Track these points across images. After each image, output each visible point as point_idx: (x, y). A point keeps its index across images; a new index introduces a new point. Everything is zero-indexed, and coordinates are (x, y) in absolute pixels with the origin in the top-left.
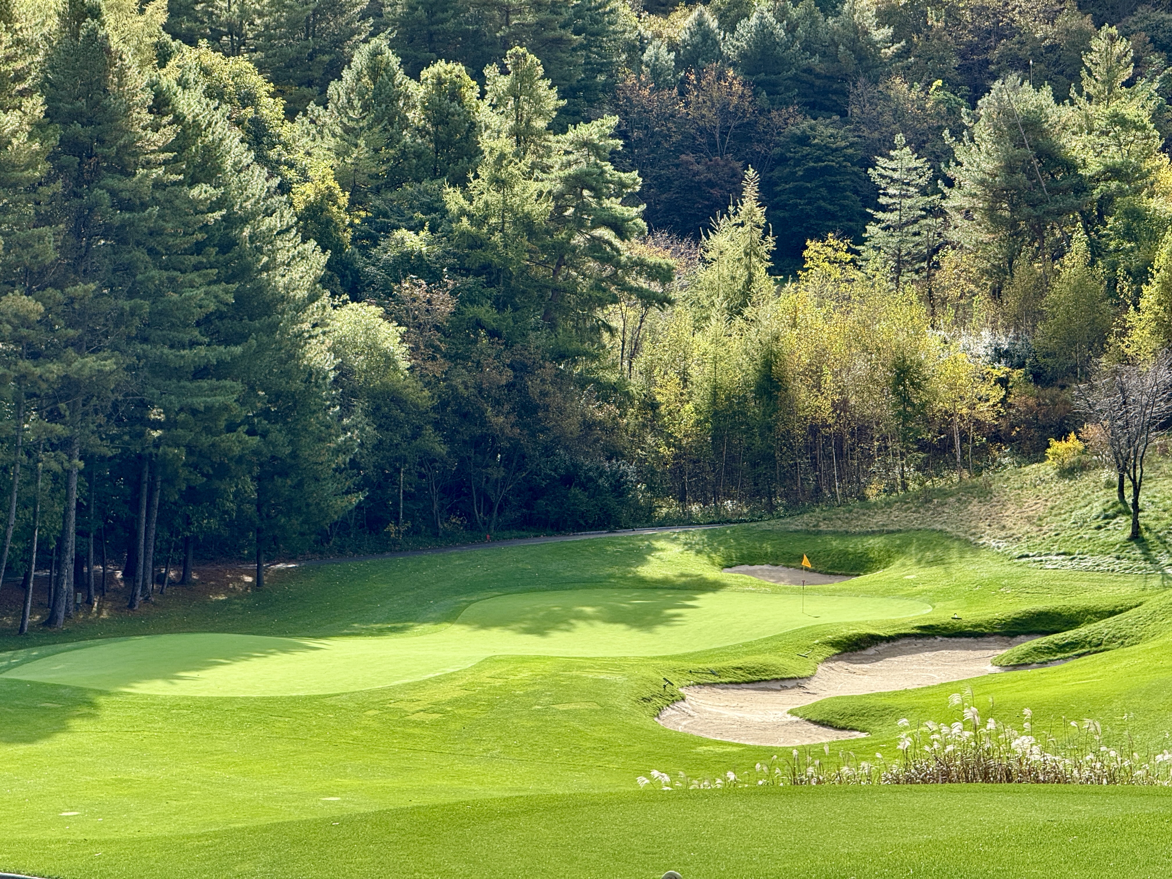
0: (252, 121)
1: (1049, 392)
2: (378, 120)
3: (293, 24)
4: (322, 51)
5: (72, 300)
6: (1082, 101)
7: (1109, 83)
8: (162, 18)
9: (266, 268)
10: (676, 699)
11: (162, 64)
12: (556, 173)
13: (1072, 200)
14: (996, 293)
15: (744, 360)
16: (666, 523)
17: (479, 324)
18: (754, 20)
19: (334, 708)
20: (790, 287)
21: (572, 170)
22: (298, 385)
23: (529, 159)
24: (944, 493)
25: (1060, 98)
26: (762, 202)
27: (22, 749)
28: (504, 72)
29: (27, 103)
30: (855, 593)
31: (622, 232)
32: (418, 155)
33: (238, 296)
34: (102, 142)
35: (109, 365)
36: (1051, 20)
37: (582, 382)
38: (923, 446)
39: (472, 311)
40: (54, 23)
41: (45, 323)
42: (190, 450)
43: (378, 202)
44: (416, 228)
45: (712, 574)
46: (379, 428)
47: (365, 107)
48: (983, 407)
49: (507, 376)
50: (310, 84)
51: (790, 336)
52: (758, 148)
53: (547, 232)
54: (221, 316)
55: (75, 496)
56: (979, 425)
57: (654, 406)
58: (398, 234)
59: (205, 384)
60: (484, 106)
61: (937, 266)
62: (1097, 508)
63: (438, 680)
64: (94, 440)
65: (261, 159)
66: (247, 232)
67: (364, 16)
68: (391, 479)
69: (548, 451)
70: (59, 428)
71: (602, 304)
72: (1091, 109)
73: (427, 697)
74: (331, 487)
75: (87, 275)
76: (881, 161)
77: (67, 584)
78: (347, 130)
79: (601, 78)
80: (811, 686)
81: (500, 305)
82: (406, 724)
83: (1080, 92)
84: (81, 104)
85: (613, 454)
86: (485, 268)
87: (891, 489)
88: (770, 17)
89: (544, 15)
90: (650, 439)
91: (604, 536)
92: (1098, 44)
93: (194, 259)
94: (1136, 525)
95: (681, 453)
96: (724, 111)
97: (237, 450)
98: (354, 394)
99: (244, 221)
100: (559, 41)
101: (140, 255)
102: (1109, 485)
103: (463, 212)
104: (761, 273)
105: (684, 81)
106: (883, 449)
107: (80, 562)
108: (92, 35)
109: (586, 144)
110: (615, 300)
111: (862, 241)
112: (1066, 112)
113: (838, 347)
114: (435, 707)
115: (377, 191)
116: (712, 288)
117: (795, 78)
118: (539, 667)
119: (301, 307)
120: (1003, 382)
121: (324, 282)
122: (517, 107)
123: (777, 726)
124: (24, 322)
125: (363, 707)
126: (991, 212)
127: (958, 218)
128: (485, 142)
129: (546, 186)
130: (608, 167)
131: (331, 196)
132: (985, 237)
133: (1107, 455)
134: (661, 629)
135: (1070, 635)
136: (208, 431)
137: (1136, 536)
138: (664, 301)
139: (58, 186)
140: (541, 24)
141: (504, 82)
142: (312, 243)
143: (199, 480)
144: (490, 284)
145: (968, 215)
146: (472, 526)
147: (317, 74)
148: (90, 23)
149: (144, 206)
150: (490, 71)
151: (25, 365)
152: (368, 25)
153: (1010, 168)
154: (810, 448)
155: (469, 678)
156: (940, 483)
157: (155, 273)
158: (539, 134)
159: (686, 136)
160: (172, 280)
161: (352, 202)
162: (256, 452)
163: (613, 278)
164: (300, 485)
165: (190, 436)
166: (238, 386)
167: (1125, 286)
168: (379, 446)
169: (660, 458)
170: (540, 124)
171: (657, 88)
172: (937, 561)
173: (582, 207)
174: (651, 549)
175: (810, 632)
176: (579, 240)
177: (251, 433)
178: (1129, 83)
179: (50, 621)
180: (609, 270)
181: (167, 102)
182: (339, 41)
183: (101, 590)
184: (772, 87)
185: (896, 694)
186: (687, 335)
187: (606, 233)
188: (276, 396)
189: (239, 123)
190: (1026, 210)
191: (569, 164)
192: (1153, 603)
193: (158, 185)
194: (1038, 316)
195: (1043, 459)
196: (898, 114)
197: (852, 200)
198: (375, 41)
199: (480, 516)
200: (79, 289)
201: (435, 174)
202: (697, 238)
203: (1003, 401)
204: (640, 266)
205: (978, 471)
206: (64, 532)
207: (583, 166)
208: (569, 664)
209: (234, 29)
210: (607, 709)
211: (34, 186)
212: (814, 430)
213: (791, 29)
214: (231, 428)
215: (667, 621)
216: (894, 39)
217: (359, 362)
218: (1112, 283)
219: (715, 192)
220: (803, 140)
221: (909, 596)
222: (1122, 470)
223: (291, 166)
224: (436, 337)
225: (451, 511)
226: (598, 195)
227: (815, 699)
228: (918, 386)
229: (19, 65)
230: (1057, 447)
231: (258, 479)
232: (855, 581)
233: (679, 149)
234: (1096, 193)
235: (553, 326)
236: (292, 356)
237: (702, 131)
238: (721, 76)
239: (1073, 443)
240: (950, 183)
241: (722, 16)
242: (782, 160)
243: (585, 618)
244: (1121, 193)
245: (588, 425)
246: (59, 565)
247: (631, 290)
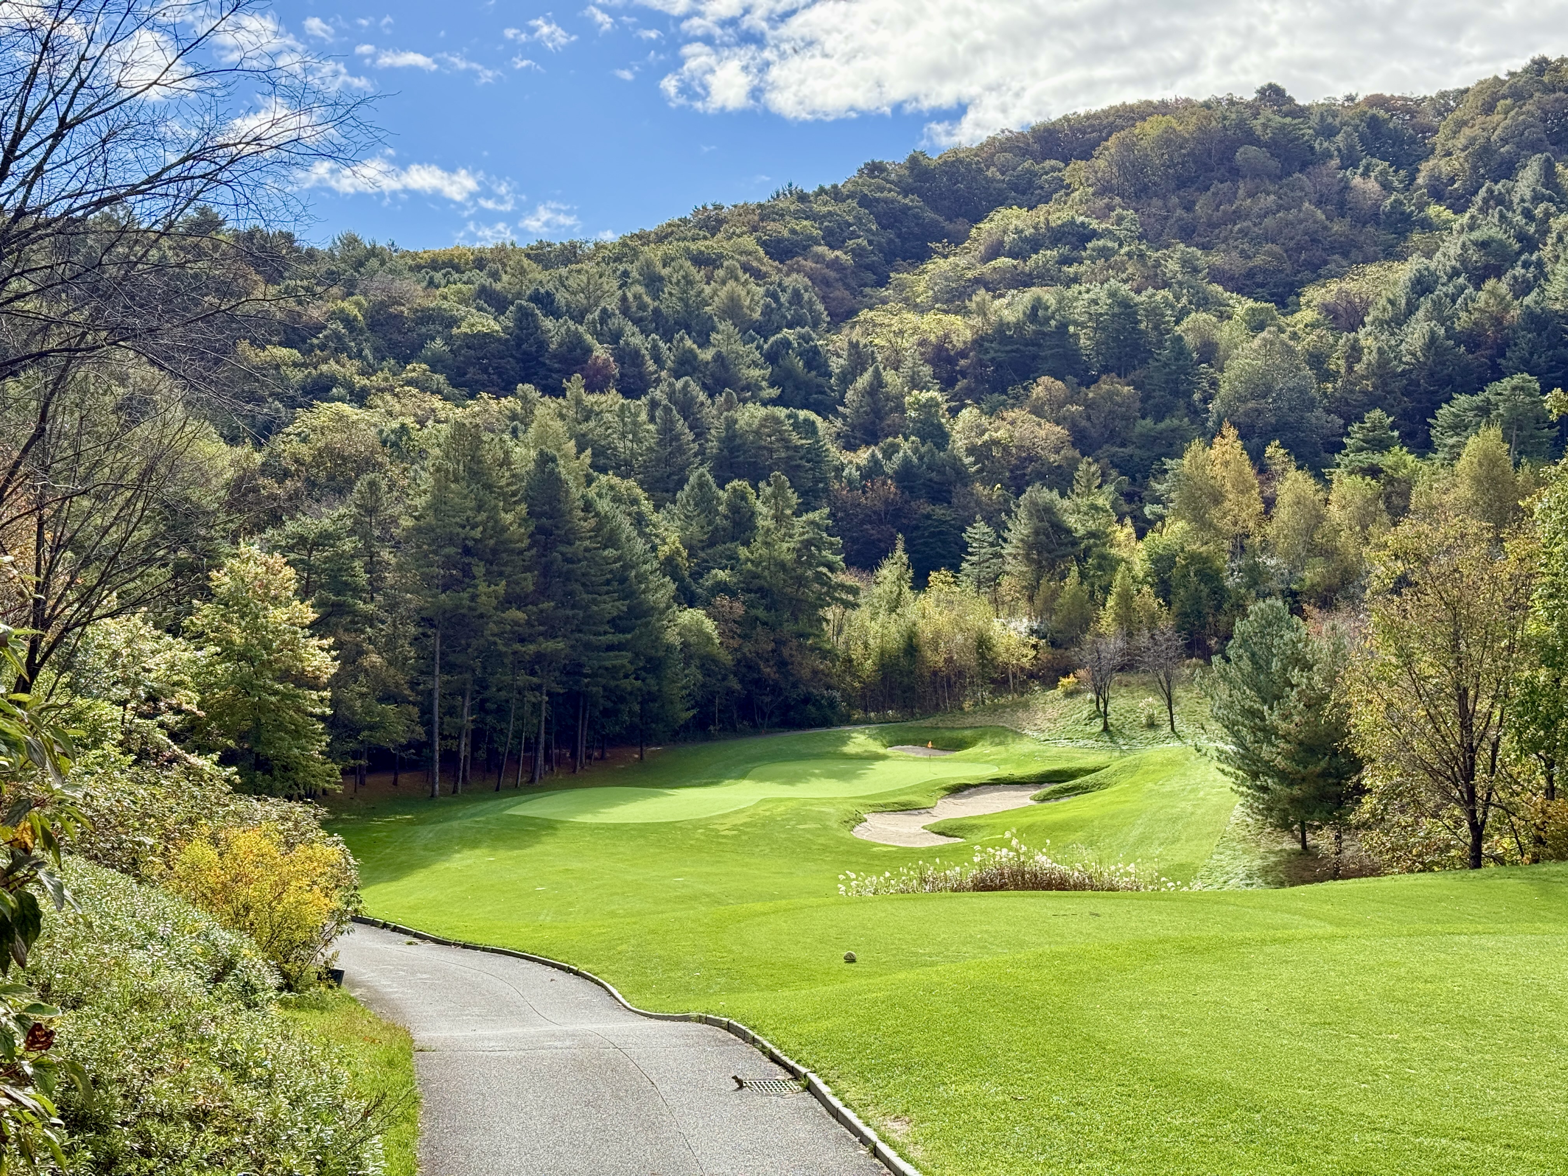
0: (637, 513)
1: (1059, 651)
2: (703, 511)
3: (658, 460)
4: (673, 474)
5: (542, 611)
6: (1074, 497)
7: (1088, 487)
8: (588, 461)
9: (644, 592)
10: (863, 820)
11: (589, 485)
12: (797, 538)
13: (1070, 549)
14: (1031, 599)
15: (897, 635)
16: (857, 723)
17: (757, 618)
18: (901, 454)
19: (681, 828)
20: (922, 596)
21: (806, 537)
22: (661, 653)
23: (783, 531)
24: (1004, 706)
25: (1063, 495)
26: (906, 551)
27: (516, 853)
28: (769, 485)
29: (518, 508)
30: (957, 760)
31: (832, 569)
32: (724, 530)
33: (629, 608)
34: (557, 528)
35: (561, 645)
36: (1058, 452)
37: (812, 649)
38: (993, 681)
39: (754, 612)
40: (531, 466)
41: (529, 623)
42: (605, 688)
43: (702, 554)
44: (723, 569)
45: (882, 751)
46: (704, 675)
47: (696, 505)
48: (1024, 660)
49: (771, 646)
50: (667, 491)
51: (921, 623)
52: (905, 521)
53: (794, 570)
54: (620, 618)
55: (544, 714)
56: (1022, 669)
57: (851, 661)
58: (714, 572)
59: (611, 654)
60: (759, 503)
61: (999, 584)
62: (1085, 714)
63: (736, 812)
64: (554, 685)
65: (642, 534)
66: (633, 573)
67: (696, 455)
68: (711, 702)
69: (795, 686)
70: (535, 680)
71: (822, 607)
72: (1079, 501)
73: (730, 822)
74: (679, 706)
75: (549, 598)
76: (969, 529)
77: (541, 760)
78: (687, 517)
79: (821, 485)
80: (934, 812)
81: (768, 608)
82: (718, 837)
83: (1073, 491)
84: (546, 507)
85: (828, 687)
86: (760, 589)
87: (976, 704)
88: (909, 452)
89: (790, 453)
90: (848, 679)
91: (824, 730)
92: (1082, 466)
93: (606, 588)
94: (1106, 723)
95: (866, 686)
96: (886, 502)
97: (629, 688)
98: (691, 657)
99: (633, 567)
100: (799, 466)
101: (577, 587)
102: (1091, 701)
103: (748, 560)
104: (906, 589)
105: (865, 486)
106: (972, 683)
107: (547, 747)
108: (552, 472)
109: (812, 523)
110: (829, 605)
111: (959, 571)
112: (1066, 503)
113: (948, 628)
114: (734, 827)
115: (703, 549)
116: (880, 597)
117: (924, 484)
118: (790, 804)
119: (663, 612)
120: (1034, 647)
121: (675, 598)
122: (776, 504)
123: (916, 835)
124: (516, 623)
125: (696, 828)
126: (1027, 556)
127: (1010, 559)
128: (760, 522)
129: (792, 545)
130: (825, 535)
131: (678, 552)
132: (1025, 569)
133: (1090, 686)
134: (855, 782)
135: (1071, 783)
136: (614, 678)
137: (1106, 729)
138: (855, 606)
139: (534, 551)
140: (789, 458)
141: (769, 490)
142: (668, 578)
143: (610, 705)
144: (763, 598)
145: (1015, 557)
146: (755, 726)
147: (671, 486)
148: (551, 465)
149: (579, 561)
150: (762, 485)
151: (517, 646)
152: (698, 459)
153: (1037, 533)
154: (933, 683)
155: (752, 811)
156: (1002, 701)
157: (585, 596)
158: (788, 517)
159: (867, 515)
160: (594, 600)
161: (690, 555)
162: (640, 690)
163: (827, 593)
164: (662, 706)
165: (604, 681)
166: (629, 654)
167: (1099, 595)
168: (703, 685)
169: (854, 688)
170: (788, 512)
171: (851, 490)
172: (1000, 744)
173: (811, 556)
174: (850, 738)
175: (933, 783)
176: (809, 573)
177: (636, 679)
178: (1100, 487)
179: (532, 780)
180: (825, 589)
181: (591, 505)
182: (682, 469)
183: (559, 763)
184: (911, 489)
185: (979, 817)
186: (867, 623)
187: (824, 570)
188: (649, 660)
189: (629, 514)
190: (1046, 555)
191: (803, 534)
192: (1115, 766)
193: (587, 550)
194: (1052, 611)
195: (1056, 687)
196: (978, 503)
197: (955, 548)
198: (701, 470)
199: (759, 721)
200: (545, 605)
201: (733, 539)
202: (872, 571)
203: (1035, 657)
204: (842, 587)
205: (1022, 694)
206: (538, 733)
207: (811, 535)
208: (806, 802)
209: (627, 463)
210: (825, 828)
211: (521, 552)
212: (935, 673)
213: (921, 458)
214: (626, 676)
215: (858, 777)
216: (975, 463)
217: (693, 640)
218: (1092, 594)
219: (882, 545)
220: (928, 517)
221: (987, 762)
222: (1098, 694)
223: (657, 536)
224: (734, 626)
225: (743, 719)
226: (819, 549)
227: (936, 820)
228: (990, 649)
229: (514, 488)
230: (1064, 681)
231: (641, 703)
232: (957, 754)
233: (862, 522)
234: (1083, 546)
235: (796, 620)
236: (657, 638)
237: (875, 512)
238: (884, 483)
239: (1072, 679)
240: (1005, 540)
241: (884, 452)
242: (917, 528)
243: (814, 775)
244: (1096, 545)
245: (815, 672)
246: (536, 750)
247: (837, 599)
